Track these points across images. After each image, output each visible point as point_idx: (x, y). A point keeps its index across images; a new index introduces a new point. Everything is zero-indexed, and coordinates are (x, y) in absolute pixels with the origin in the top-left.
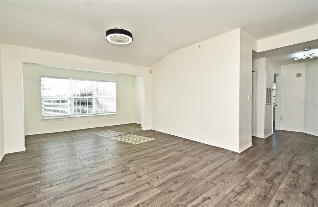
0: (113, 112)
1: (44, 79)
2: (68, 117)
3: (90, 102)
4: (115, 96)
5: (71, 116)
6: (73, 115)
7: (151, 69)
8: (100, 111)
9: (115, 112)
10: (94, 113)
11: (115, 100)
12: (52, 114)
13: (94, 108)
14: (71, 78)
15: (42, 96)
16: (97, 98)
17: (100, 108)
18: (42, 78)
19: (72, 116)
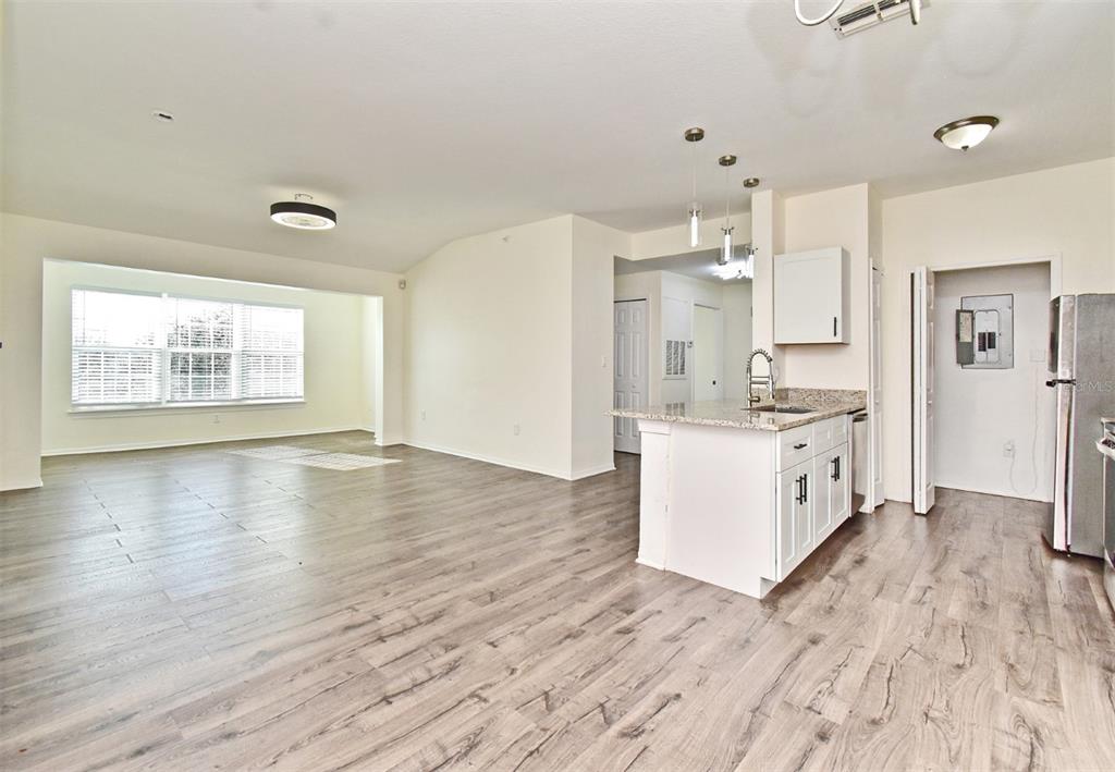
0: (293, 395)
1: (81, 293)
2: (151, 407)
3: (222, 363)
4: (301, 348)
5: (160, 403)
6: (168, 402)
7: (402, 277)
8: (251, 392)
9: (300, 397)
10: (233, 397)
11: (300, 361)
12: (102, 397)
13: (233, 382)
14: (165, 295)
15: (74, 344)
16: (245, 354)
17: (251, 383)
18: (74, 292)
19: (164, 405)
